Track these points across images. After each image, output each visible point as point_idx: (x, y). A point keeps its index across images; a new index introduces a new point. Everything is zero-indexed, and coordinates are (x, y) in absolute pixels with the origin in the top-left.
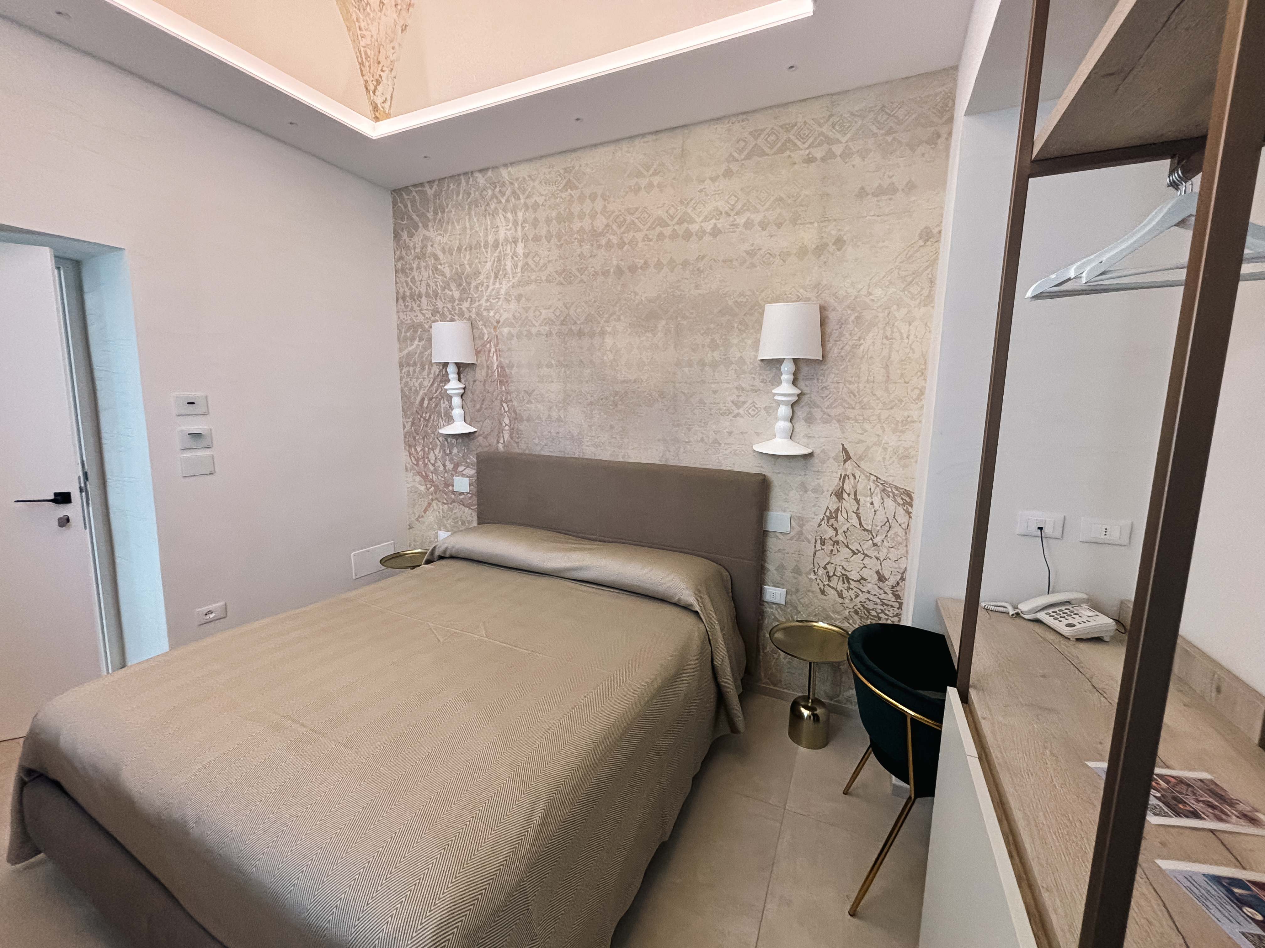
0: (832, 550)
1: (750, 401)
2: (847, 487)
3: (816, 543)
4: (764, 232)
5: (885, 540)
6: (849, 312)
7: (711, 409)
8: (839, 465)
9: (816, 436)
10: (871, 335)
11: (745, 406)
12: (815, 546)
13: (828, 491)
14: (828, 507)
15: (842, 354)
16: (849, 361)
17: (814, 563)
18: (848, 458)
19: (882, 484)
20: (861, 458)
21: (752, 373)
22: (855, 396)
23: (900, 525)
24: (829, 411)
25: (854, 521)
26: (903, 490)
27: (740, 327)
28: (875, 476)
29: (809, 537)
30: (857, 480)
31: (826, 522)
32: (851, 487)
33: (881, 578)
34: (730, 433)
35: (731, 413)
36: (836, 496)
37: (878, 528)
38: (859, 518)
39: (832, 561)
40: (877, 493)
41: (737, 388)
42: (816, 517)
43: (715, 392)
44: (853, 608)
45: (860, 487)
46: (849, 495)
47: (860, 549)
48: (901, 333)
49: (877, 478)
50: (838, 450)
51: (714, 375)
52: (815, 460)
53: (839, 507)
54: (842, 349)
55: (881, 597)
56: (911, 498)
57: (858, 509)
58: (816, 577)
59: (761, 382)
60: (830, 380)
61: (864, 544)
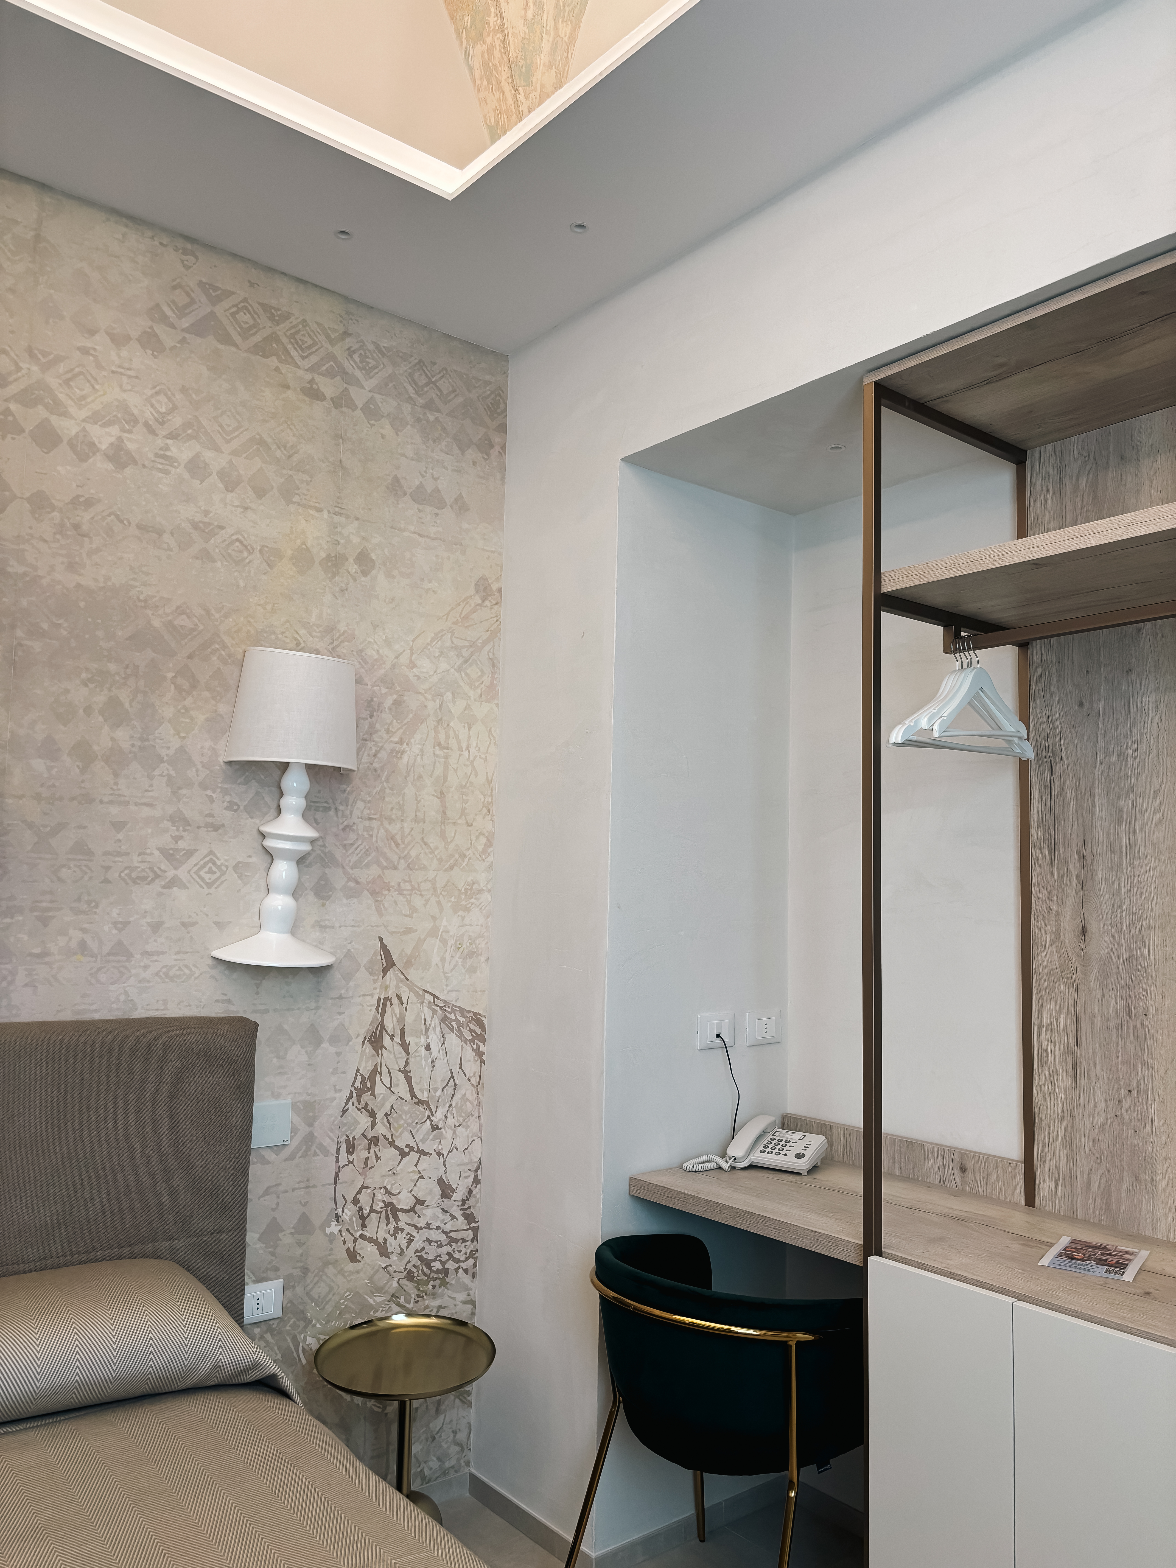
0: (367, 1158)
1: (204, 851)
2: (390, 1024)
3: (338, 1153)
4: (230, 496)
5: (449, 1115)
6: (384, 690)
7: (107, 868)
8: (375, 981)
9: (337, 925)
10: (418, 737)
11: (193, 860)
12: (337, 1161)
13: (358, 1035)
14: (358, 1070)
15: (376, 765)
16: (387, 780)
17: (335, 1199)
18: (389, 964)
19: (441, 1007)
20: (409, 964)
21: (205, 789)
22: (397, 845)
23: (469, 1080)
24: (356, 873)
25: (402, 1089)
26: (472, 1014)
27: (179, 680)
28: (431, 994)
29: (327, 1142)
30: (405, 1006)
31: (356, 1103)
32: (395, 1020)
33: (446, 1191)
34: (156, 927)
35: (157, 876)
36: (371, 1042)
37: (439, 1093)
38: (409, 1080)
39: (368, 1182)
40: (435, 1026)
41: (172, 819)
42: (338, 1095)
43: (119, 826)
44: (405, 1269)
45: (410, 1018)
46: (392, 1037)
47: (413, 1144)
48: (459, 742)
49: (435, 997)
50: (373, 951)
51: (116, 784)
52: (336, 975)
53: (376, 1065)
54: (375, 756)
55: (447, 1228)
56: (482, 1027)
57: (407, 1063)
58: (339, 1228)
59: (227, 808)
60: (356, 813)
61: (418, 1131)
